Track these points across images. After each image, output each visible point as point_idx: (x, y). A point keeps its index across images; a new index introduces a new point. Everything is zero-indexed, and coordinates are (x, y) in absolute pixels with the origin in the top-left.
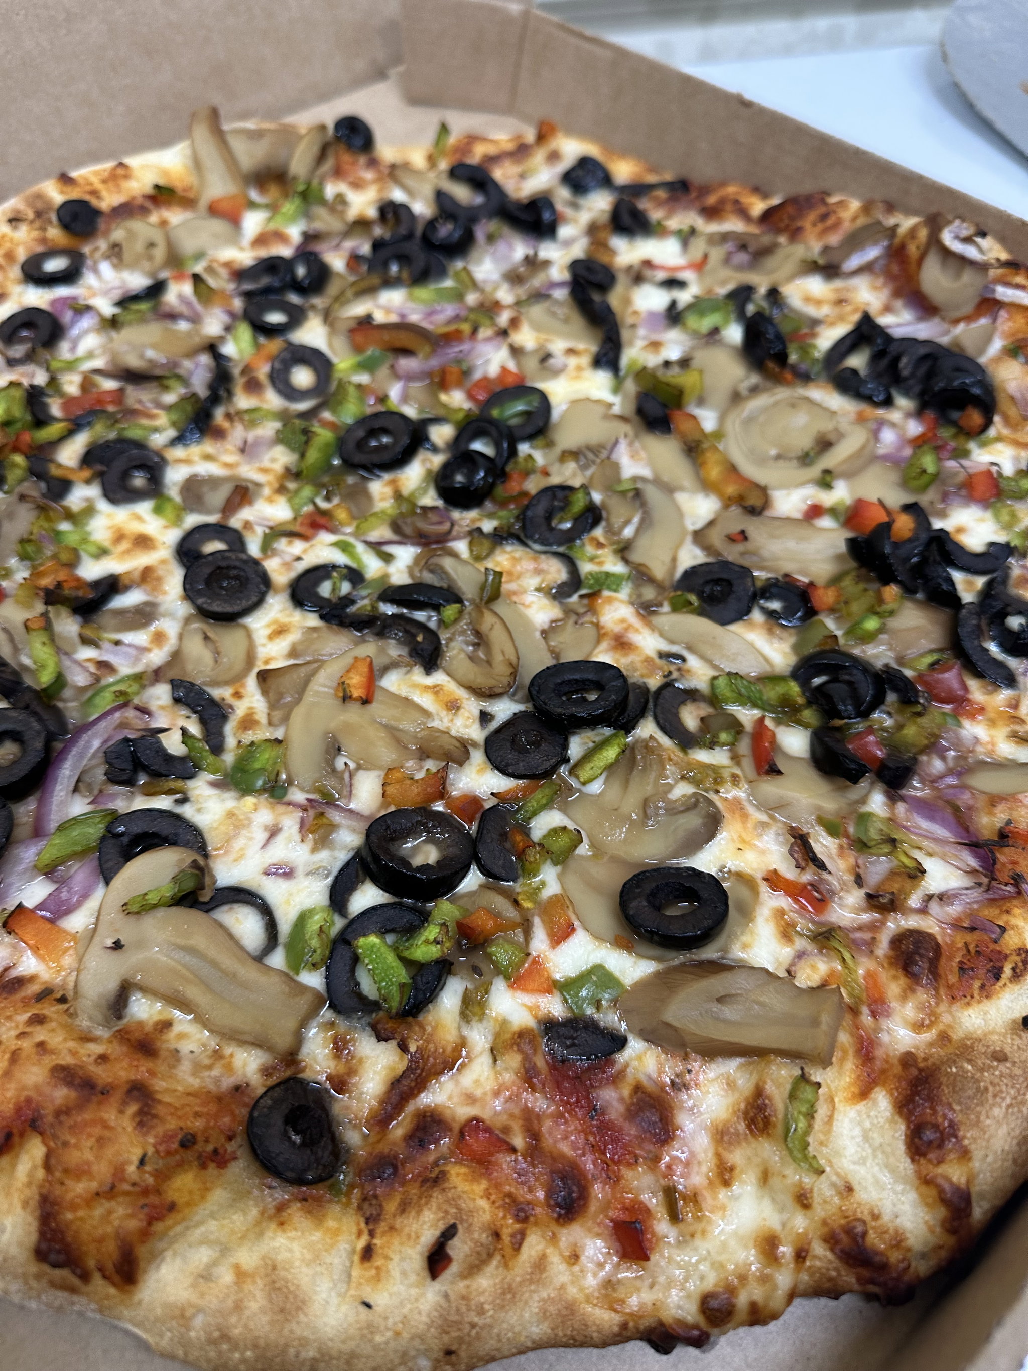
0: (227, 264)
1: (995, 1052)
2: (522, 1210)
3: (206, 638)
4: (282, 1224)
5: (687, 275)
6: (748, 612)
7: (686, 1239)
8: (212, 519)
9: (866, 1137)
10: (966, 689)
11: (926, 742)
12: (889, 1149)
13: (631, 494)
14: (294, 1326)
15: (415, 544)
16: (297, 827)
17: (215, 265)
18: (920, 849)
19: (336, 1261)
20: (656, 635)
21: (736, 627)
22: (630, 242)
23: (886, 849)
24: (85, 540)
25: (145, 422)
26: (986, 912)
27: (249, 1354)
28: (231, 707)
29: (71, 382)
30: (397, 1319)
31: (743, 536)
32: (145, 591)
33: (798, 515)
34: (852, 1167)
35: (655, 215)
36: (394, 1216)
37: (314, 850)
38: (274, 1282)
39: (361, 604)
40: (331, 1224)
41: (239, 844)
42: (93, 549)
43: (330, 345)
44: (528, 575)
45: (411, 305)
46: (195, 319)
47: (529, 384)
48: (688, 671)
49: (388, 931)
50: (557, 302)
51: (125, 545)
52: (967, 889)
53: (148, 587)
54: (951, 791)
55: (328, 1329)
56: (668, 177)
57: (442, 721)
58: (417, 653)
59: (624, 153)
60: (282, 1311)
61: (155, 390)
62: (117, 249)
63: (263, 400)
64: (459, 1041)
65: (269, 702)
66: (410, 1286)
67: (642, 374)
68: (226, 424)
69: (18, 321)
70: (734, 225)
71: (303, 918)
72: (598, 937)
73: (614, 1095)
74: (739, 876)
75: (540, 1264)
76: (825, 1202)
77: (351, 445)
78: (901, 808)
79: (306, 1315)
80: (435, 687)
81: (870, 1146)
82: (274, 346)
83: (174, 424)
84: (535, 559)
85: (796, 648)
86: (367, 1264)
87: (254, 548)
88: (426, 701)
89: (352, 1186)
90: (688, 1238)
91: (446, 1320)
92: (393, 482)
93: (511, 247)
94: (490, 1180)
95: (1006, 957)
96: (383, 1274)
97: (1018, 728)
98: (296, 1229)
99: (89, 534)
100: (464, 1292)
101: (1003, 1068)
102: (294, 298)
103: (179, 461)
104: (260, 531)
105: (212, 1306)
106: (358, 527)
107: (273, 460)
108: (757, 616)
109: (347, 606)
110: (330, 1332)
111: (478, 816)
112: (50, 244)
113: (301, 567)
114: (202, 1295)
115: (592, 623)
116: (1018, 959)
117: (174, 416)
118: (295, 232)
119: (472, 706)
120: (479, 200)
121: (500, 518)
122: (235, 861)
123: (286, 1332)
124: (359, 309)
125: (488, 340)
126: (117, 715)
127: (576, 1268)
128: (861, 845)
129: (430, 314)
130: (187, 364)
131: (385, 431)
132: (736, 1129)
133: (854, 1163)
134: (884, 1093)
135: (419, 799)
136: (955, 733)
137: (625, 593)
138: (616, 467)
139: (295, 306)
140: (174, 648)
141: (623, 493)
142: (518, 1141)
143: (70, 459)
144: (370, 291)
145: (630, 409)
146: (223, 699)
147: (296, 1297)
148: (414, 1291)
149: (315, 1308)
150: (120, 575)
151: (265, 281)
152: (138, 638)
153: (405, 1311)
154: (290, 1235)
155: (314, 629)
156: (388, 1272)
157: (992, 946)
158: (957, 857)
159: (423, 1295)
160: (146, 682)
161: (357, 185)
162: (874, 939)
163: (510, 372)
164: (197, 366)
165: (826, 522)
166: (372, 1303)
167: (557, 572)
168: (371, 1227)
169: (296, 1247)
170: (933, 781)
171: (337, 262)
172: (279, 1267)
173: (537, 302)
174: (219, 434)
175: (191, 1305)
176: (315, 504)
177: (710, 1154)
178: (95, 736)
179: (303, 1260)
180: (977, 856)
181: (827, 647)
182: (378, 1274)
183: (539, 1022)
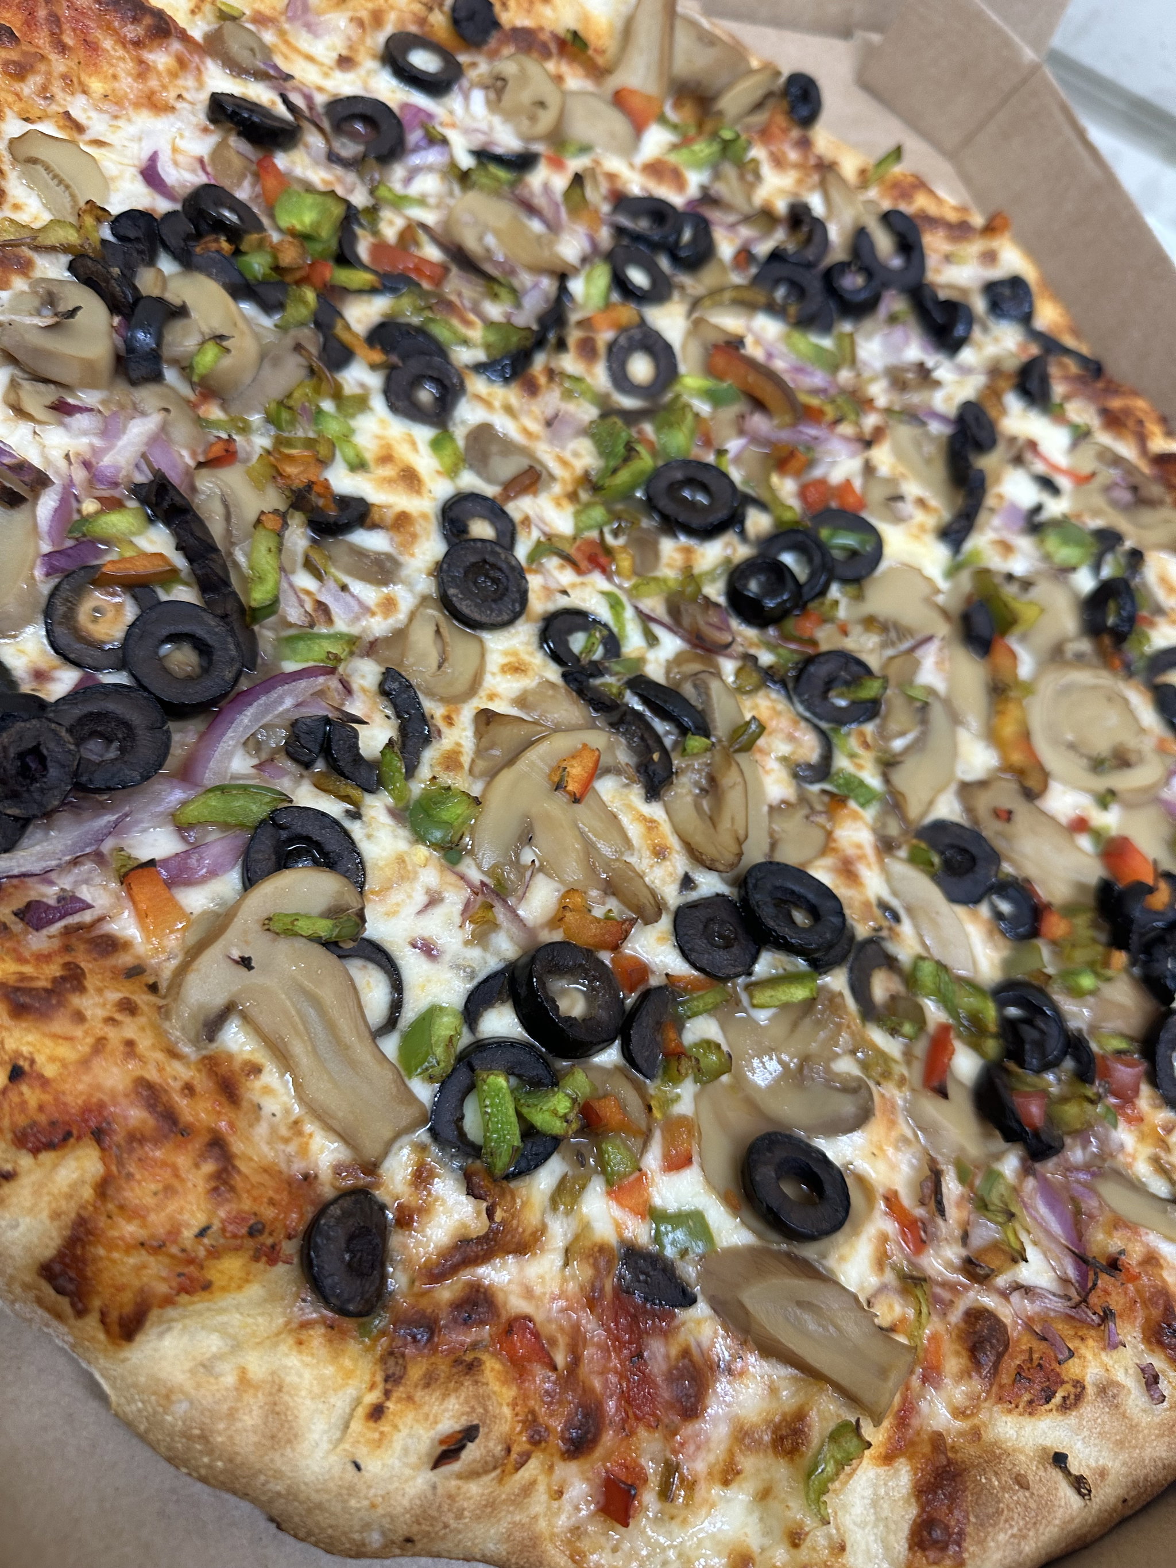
0: (611, 177)
1: (1019, 1475)
2: (539, 1432)
3: (438, 632)
4: (300, 1343)
5: (1064, 482)
6: (977, 901)
7: (664, 1519)
8: (490, 491)
9: (875, 1503)
10: (1137, 1092)
11: (1079, 1126)
12: (893, 1527)
13: (918, 704)
14: (277, 1456)
15: (682, 638)
16: (460, 907)
17: (598, 171)
18: (1029, 1233)
19: (339, 1404)
20: (883, 878)
21: (960, 910)
22: (1025, 410)
23: (1000, 1219)
24: (347, 436)
25: (455, 322)
26: (1060, 1327)
27: (220, 1464)
28: (439, 732)
29: (391, 223)
30: (380, 1492)
31: (1008, 816)
32: (392, 539)
33: (1064, 820)
34: (852, 1527)
35: (1059, 389)
36: (416, 1386)
37: (467, 943)
38: (275, 1404)
39: (608, 679)
40: (347, 1363)
41: (396, 897)
42: (351, 454)
43: (684, 346)
44: (781, 736)
45: (782, 348)
46: (554, 228)
47: (865, 515)
48: (898, 935)
49: (513, 1074)
50: (927, 435)
51: (388, 471)
52: (1054, 1295)
53: (398, 539)
54: (1080, 1189)
55: (308, 1472)
56: (1084, 349)
57: (641, 861)
58: (646, 771)
59: (1058, 295)
60: (273, 1437)
61: (479, 289)
62: (499, 83)
63: (589, 372)
64: (540, 1227)
65: (477, 745)
66: (406, 1465)
67: (983, 574)
68: (542, 380)
69: (359, 109)
70: (1127, 450)
71: (432, 1013)
72: (708, 1181)
73: (662, 1350)
74: (861, 1180)
75: (527, 1490)
76: (814, 1549)
77: (662, 484)
78: (1030, 1183)
79: (293, 1450)
80: (652, 821)
81: (875, 1513)
82: (627, 313)
83: (488, 347)
84: (796, 723)
85: (1007, 964)
86: (372, 1424)
87: (522, 551)
88: (634, 831)
89: (383, 1333)
90: (666, 1518)
91: (425, 1511)
92: (688, 551)
93: (907, 342)
94: (520, 1388)
95: (1063, 1382)
96: (385, 1442)
97: (1162, 1154)
98: (313, 1355)
99: (352, 431)
100: (454, 1492)
101: (1022, 1495)
102: (664, 263)
103: (478, 397)
104: (535, 534)
105: (204, 1402)
106: (636, 587)
107: (576, 454)
108: (984, 910)
109: (593, 676)
110: (309, 1477)
111: (641, 989)
112: (427, 29)
113: (563, 602)
114: (198, 1386)
115: (823, 827)
116: (1073, 1390)
117: (492, 338)
118: (695, 180)
119: (679, 863)
120: (896, 262)
121: (778, 655)
122: (387, 914)
123: (267, 1458)
124: (731, 322)
125: (846, 439)
126: (321, 679)
127: (555, 1504)
128: (981, 1205)
129: (799, 370)
130: (526, 279)
131: (705, 488)
132: (761, 1438)
133: (855, 1523)
134: (908, 1468)
135: (591, 941)
136: (1107, 1130)
137: (869, 814)
138: (917, 664)
139: (662, 273)
140: (399, 626)
141: (911, 699)
142: (560, 1358)
143: (359, 321)
144: (747, 305)
145: (955, 606)
146: (432, 717)
147: (291, 1428)
148: (408, 1472)
149: (304, 1447)
150: (373, 505)
151: (643, 225)
152: (367, 593)
153: (392, 1487)
154: (305, 1358)
155: (552, 685)
156: (391, 1442)
157: (1055, 1365)
158: (1058, 1260)
159: (414, 1478)
160: (357, 651)
161: (779, 162)
162: (952, 1302)
163: (853, 491)
164: (536, 285)
165: (1085, 842)
166: (363, 1466)
167: (809, 750)
168: (389, 1387)
169: (307, 1375)
170: (1068, 1170)
171: (726, 248)
172: (285, 1390)
173: (909, 423)
174: (532, 389)
175: (182, 1391)
176: (601, 533)
177: (723, 1447)
178: (290, 692)
179: (310, 1392)
180: (1078, 1269)
181: (1036, 983)
182: (380, 1440)
183: (623, 1241)
